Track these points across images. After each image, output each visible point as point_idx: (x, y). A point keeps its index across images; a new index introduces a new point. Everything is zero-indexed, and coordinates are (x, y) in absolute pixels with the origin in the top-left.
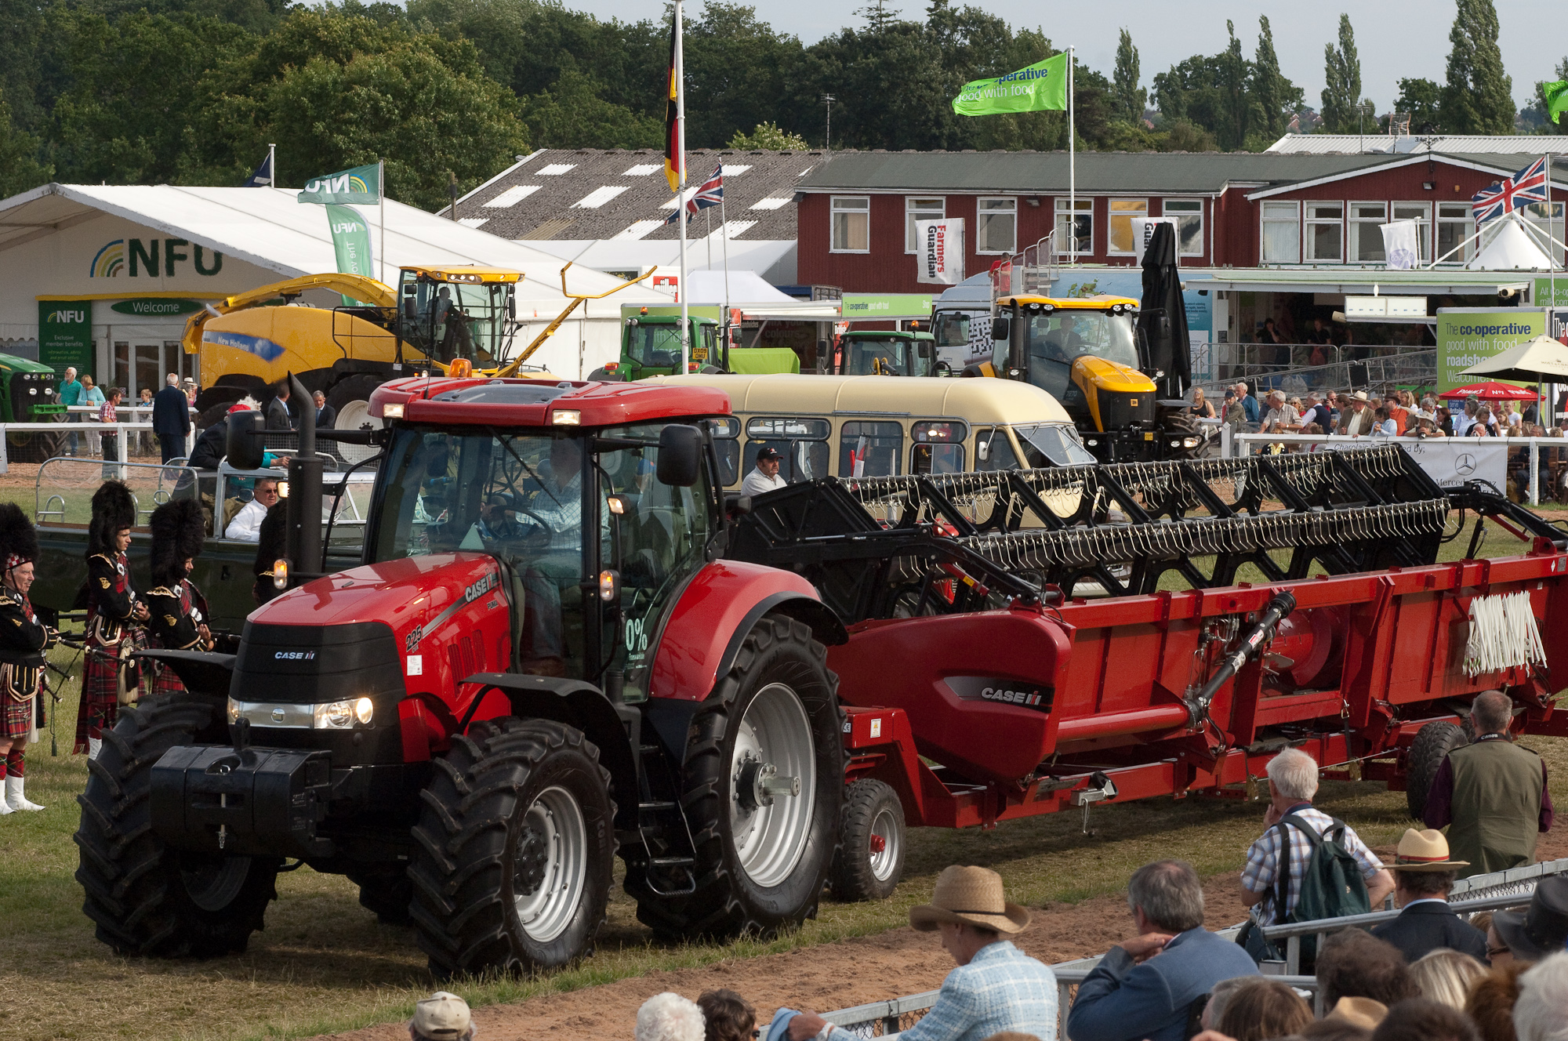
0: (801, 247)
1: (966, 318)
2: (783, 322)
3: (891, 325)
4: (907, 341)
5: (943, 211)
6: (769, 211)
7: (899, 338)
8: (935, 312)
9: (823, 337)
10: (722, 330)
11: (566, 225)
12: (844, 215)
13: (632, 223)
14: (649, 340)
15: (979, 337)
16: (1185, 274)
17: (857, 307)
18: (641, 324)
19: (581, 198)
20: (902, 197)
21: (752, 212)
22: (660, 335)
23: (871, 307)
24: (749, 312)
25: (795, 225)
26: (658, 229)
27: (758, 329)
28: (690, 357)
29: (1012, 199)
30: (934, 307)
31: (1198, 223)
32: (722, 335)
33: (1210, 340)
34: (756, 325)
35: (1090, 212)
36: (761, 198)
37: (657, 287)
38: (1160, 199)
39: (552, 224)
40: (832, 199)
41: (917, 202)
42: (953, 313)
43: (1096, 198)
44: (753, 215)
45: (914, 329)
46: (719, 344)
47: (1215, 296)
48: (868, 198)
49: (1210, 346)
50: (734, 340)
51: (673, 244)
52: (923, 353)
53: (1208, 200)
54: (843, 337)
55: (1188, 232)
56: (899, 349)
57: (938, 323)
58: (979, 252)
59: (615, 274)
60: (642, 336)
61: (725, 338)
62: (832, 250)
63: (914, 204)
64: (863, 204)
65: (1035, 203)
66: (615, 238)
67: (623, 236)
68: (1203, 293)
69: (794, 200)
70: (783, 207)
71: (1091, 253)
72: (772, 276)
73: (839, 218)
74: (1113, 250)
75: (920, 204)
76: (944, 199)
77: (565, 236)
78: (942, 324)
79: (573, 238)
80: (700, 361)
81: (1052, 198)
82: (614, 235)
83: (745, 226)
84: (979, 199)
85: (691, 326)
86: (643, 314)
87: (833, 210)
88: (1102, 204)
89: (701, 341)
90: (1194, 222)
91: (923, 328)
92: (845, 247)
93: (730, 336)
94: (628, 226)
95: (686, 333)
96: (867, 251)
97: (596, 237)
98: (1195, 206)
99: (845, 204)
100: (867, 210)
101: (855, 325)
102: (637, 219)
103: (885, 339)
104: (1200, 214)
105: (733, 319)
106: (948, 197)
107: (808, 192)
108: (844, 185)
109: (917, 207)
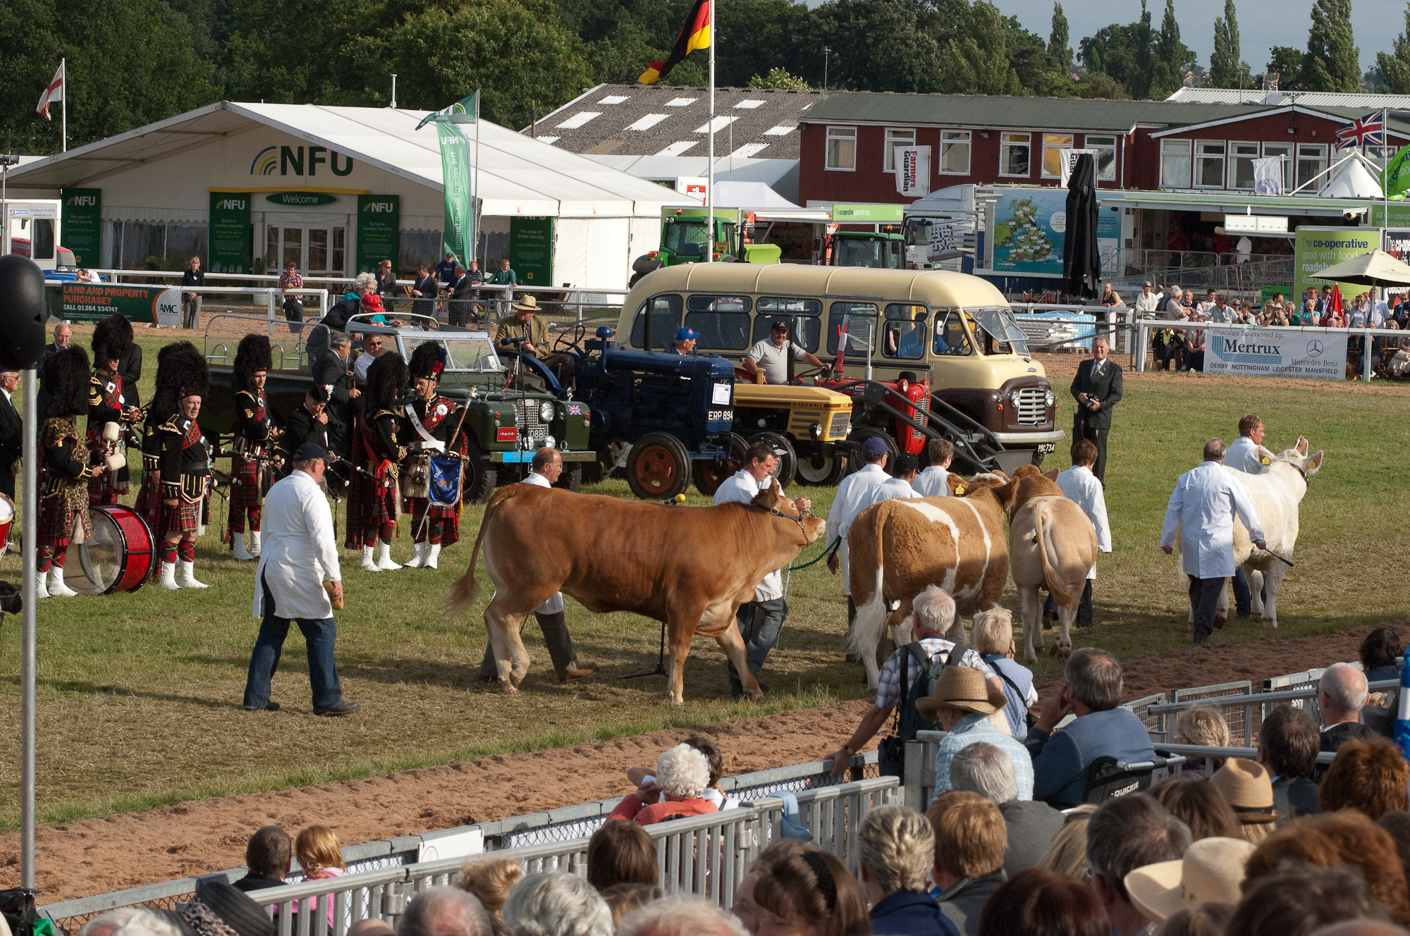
0: (802, 165)
1: (929, 224)
2: (787, 223)
3: (871, 228)
4: (882, 240)
5: (913, 140)
6: (778, 136)
7: (877, 238)
8: (905, 219)
9: (818, 235)
10: (739, 228)
11: (620, 143)
12: (837, 141)
13: (671, 143)
14: (682, 237)
15: (939, 239)
16: (1100, 194)
17: (845, 213)
18: (677, 222)
19: (632, 123)
20: (882, 128)
21: (765, 136)
22: (691, 231)
23: (856, 213)
24: (759, 215)
25: (798, 147)
26: (692, 148)
27: (767, 228)
28: (714, 249)
29: (967, 132)
30: (905, 214)
31: (1112, 155)
32: (739, 232)
33: (1119, 246)
34: (766, 225)
35: (1028, 144)
36: (772, 126)
37: (690, 193)
38: (1083, 135)
39: (610, 143)
40: (828, 128)
41: (894, 132)
42: (920, 219)
43: (1033, 133)
44: (766, 139)
45: (888, 231)
46: (737, 239)
47: (1124, 212)
48: (856, 129)
49: (1119, 250)
50: (749, 237)
51: (703, 160)
52: (895, 250)
53: (1120, 137)
54: (833, 236)
55: (1104, 161)
56: (877, 246)
57: (908, 227)
58: (941, 172)
59: (657, 182)
60: (677, 230)
61: (742, 235)
62: (827, 168)
63: (892, 134)
64: (852, 133)
65: (986, 136)
66: (658, 154)
67: (664, 153)
68: (1115, 209)
69: (798, 128)
70: (789, 133)
71: (1027, 176)
72: (781, 188)
73: (833, 143)
74: (1045, 174)
75: (895, 134)
76: (914, 131)
77: (620, 152)
78: (911, 228)
79: (626, 154)
80: (722, 252)
81: (999, 132)
82: (657, 152)
83: (760, 147)
84: (942, 132)
85: (715, 225)
86: (678, 214)
87: (828, 137)
88: (1037, 139)
89: (722, 236)
90: (1109, 154)
91: (896, 231)
92: (837, 166)
93: (745, 233)
94: (668, 145)
95: (712, 231)
96: (854, 169)
97: (643, 153)
98: (1110, 142)
99: (838, 132)
100: (855, 138)
101: (843, 227)
102: (676, 140)
103: (867, 238)
104: (1114, 147)
105: (748, 220)
106: (918, 129)
107: (809, 122)
108: (837, 118)
109: (893, 136)
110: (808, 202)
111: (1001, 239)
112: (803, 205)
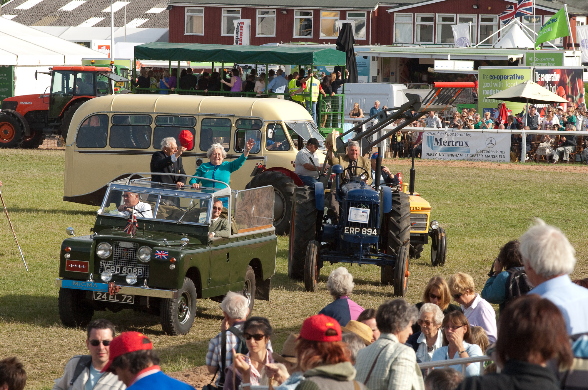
0: (170, 31)
5: (240, 15)
6: (155, 14)
8: (235, 65)
11: (55, 19)
12: (192, 17)
13: (88, 18)
16: (357, 48)
19: (63, 6)
20: (221, 8)
24: (145, 63)
25: (168, 21)
26: (101, 22)
28: (115, 85)
29: (274, 10)
32: (131, 74)
33: (368, 80)
35: (311, 17)
36: (151, 8)
37: (100, 50)
38: (345, 11)
39: (49, 18)
40: (186, 9)
41: (228, 11)
42: (244, 65)
43: (314, 10)
44: (147, 16)
47: (371, 59)
48: (203, 9)
51: (108, 29)
53: (368, 12)
55: (359, 28)
58: (257, 36)
59: (79, 43)
62: (186, 34)
64: (201, 12)
65: (285, 12)
68: (365, 57)
69: (168, 9)
70: (162, 12)
71: (311, 37)
73: (189, 18)
74: (322, 36)
76: (240, 10)
77: (55, 24)
79: (59, 25)
80: (120, 87)
81: (293, 10)
82: (79, 24)
83: (144, 21)
84: (257, 10)
85: (116, 70)
86: (93, 63)
87: (186, 14)
88: (317, 14)
90: (362, 23)
92: (192, 32)
94: (86, 20)
96: (203, 34)
97: (70, 25)
98: (362, 15)
99: (193, 11)
100: (203, 15)
101: (196, 70)
102: (91, 17)
104: (365, 19)
105: (137, 67)
106: (243, 8)
107: (174, 5)
108: (192, 2)
109: (227, 13)
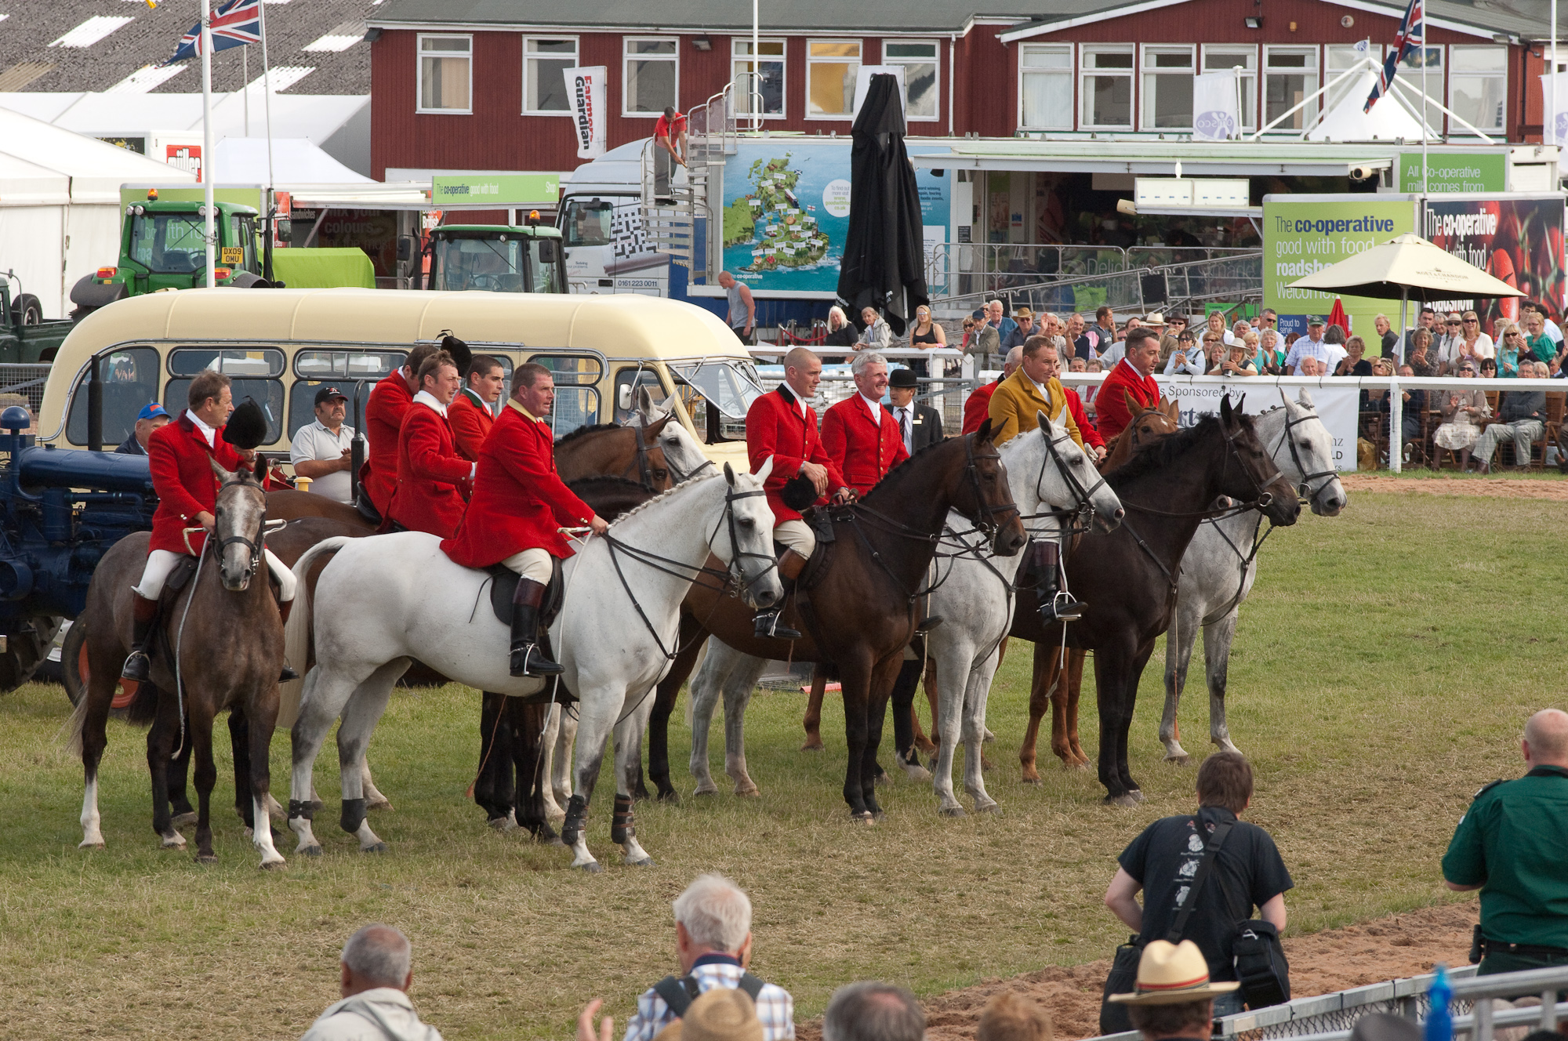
0: (375, 104)
2: (350, 211)
3: (502, 216)
4: (524, 239)
5: (575, 56)
6: (331, 53)
7: (511, 236)
8: (563, 199)
9: (406, 232)
10: (264, 222)
11: (43, 71)
12: (437, 62)
13: (136, 69)
14: (160, 237)
15: (625, 233)
16: (914, 146)
17: (453, 190)
18: (148, 213)
19: (64, 33)
20: (519, 35)
21: (307, 54)
22: (175, 229)
23: (474, 190)
24: (302, 197)
25: (367, 73)
26: (175, 77)
27: (314, 221)
28: (218, 261)
29: (672, 39)
30: (562, 190)
31: (932, 75)
32: (264, 228)
33: (948, 239)
34: (312, 215)
35: (782, 59)
36: (319, 35)
37: (172, 160)
38: (879, 40)
39: (23, 69)
40: (420, 37)
41: (540, 42)
43: (790, 39)
44: (308, 59)
45: (533, 223)
46: (260, 243)
47: (955, 177)
48: (470, 37)
49: (948, 247)
50: (281, 236)
51: (194, 98)
52: (545, 257)
53: (945, 42)
54: (434, 233)
55: (918, 87)
56: (514, 248)
57: (568, 214)
58: (626, 113)
59: (112, 141)
60: (149, 229)
61: (267, 234)
62: (420, 110)
63: (535, 46)
64: (462, 45)
65: (704, 45)
66: (113, 90)
67: (125, 85)
68: (938, 173)
69: (366, 38)
70: (351, 48)
71: (781, 116)
72: (336, 146)
73: (430, 64)
74: (813, 111)
75: (543, 45)
76: (577, 39)
77: (41, 86)
78: (574, 215)
79: (53, 90)
80: (232, 269)
81: (728, 38)
82: (111, 85)
83: (299, 73)
84: (626, 40)
85: (219, 217)
86: (152, 198)
87: (421, 54)
88: (797, 46)
89: (233, 236)
90: (927, 74)
91: (547, 221)
92: (437, 105)
93: (274, 230)
94: (131, 72)
95: (211, 226)
96: (469, 111)
97: (85, 88)
98: (928, 51)
99: (439, 45)
100: (468, 54)
101: (450, 216)
102: (144, 64)
103: (493, 236)
104: (935, 61)
105: (280, 207)
106: (583, 36)
107: (385, 27)
108: (436, 18)
109: (539, 50)
110: (390, 173)
111: (736, 232)
112: (379, 176)
